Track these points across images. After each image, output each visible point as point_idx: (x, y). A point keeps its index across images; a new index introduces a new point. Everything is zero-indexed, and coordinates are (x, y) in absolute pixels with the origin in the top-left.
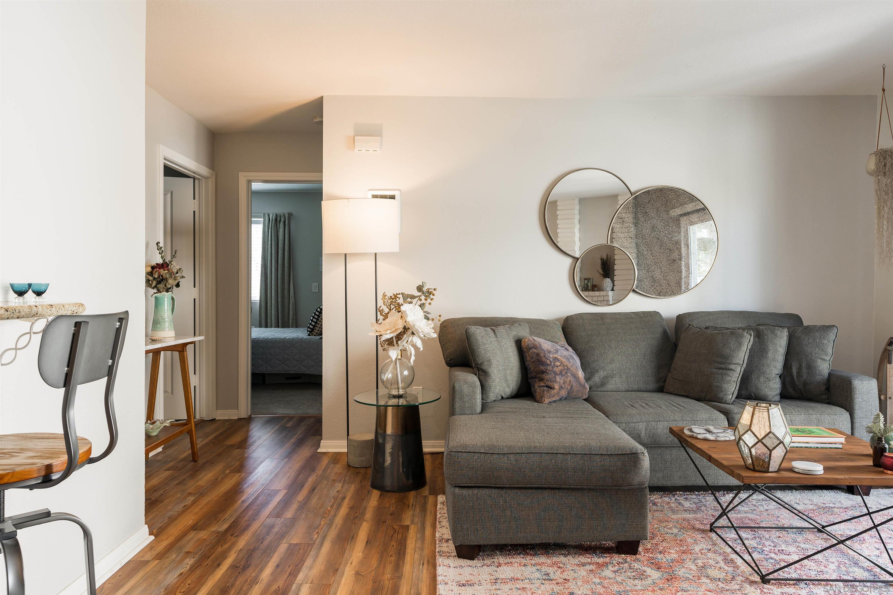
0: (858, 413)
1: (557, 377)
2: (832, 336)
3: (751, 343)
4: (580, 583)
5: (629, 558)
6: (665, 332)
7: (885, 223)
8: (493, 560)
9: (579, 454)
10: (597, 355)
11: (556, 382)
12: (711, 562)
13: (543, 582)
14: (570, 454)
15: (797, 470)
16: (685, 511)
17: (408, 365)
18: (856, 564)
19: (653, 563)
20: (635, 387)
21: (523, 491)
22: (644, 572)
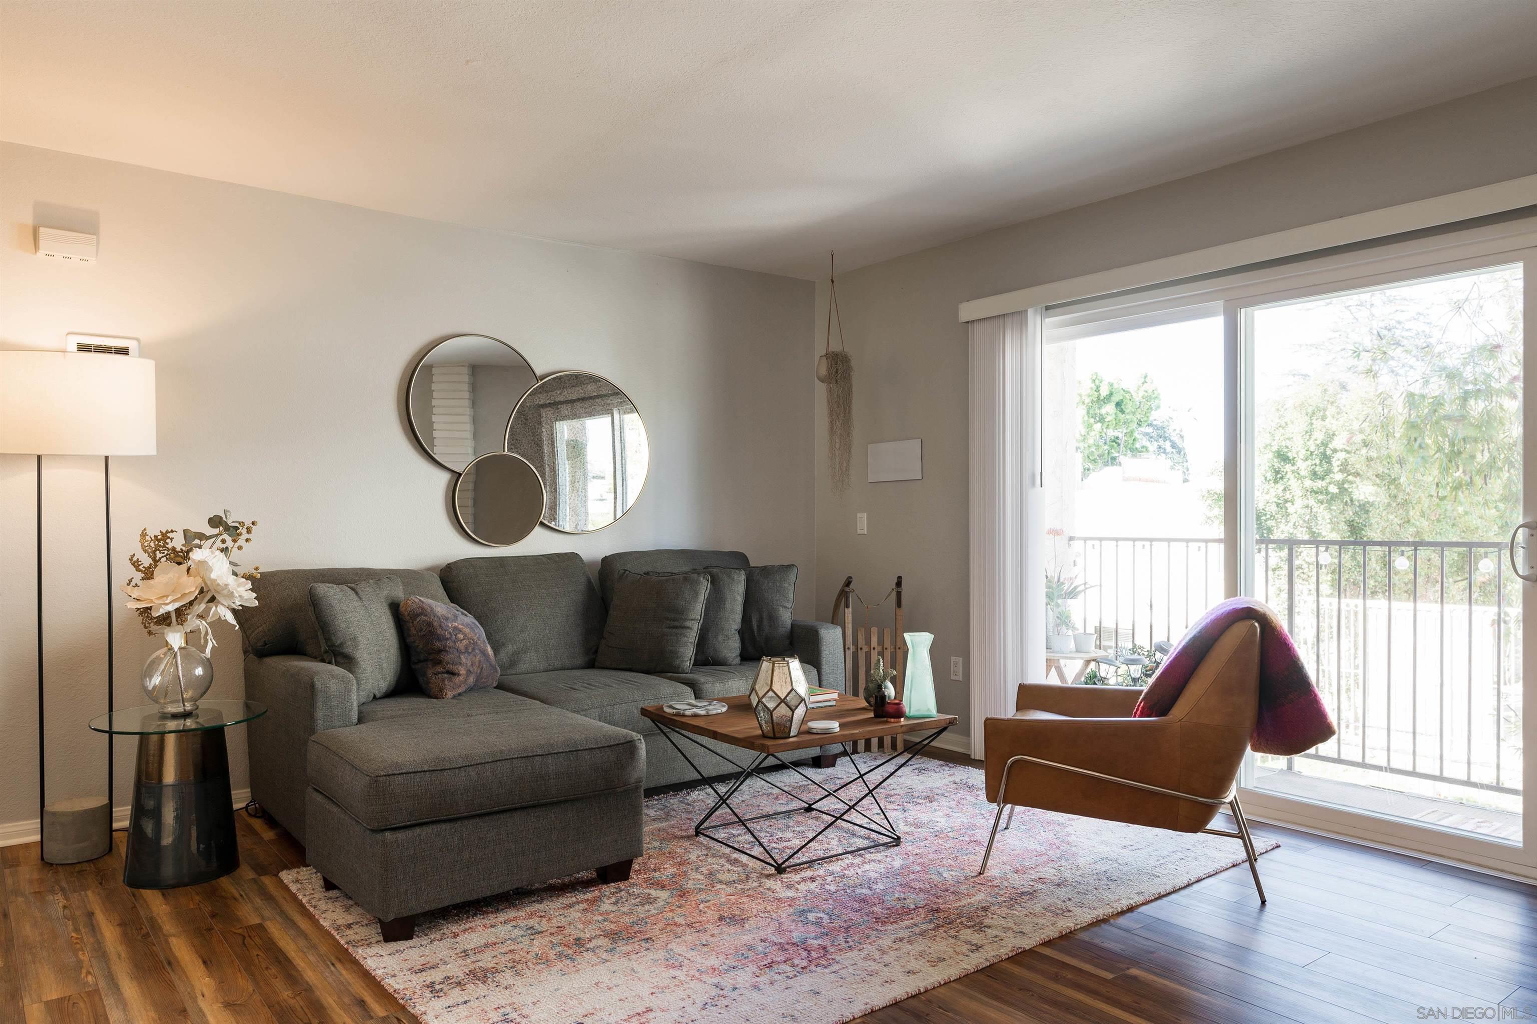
0: (825, 668)
1: (462, 657)
2: (792, 577)
3: (708, 591)
4: (581, 926)
5: (622, 885)
6: (589, 581)
7: (837, 440)
8: (442, 932)
9: (562, 752)
10: (502, 621)
11: (461, 664)
12: (716, 866)
13: (532, 937)
14: (551, 754)
15: (815, 731)
16: (654, 820)
17: (201, 657)
18: (854, 835)
19: (653, 884)
20: (557, 664)
21: (486, 818)
22: (649, 895)
